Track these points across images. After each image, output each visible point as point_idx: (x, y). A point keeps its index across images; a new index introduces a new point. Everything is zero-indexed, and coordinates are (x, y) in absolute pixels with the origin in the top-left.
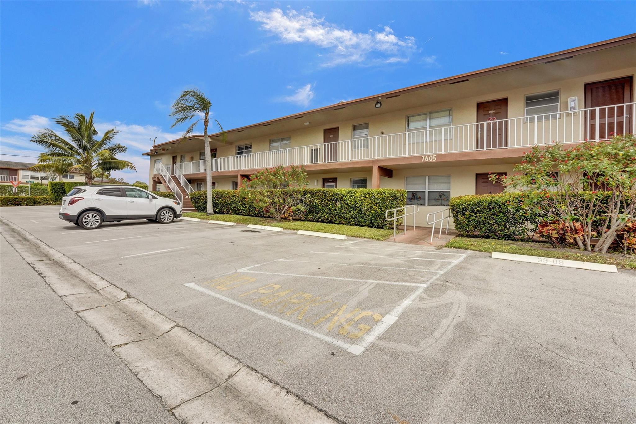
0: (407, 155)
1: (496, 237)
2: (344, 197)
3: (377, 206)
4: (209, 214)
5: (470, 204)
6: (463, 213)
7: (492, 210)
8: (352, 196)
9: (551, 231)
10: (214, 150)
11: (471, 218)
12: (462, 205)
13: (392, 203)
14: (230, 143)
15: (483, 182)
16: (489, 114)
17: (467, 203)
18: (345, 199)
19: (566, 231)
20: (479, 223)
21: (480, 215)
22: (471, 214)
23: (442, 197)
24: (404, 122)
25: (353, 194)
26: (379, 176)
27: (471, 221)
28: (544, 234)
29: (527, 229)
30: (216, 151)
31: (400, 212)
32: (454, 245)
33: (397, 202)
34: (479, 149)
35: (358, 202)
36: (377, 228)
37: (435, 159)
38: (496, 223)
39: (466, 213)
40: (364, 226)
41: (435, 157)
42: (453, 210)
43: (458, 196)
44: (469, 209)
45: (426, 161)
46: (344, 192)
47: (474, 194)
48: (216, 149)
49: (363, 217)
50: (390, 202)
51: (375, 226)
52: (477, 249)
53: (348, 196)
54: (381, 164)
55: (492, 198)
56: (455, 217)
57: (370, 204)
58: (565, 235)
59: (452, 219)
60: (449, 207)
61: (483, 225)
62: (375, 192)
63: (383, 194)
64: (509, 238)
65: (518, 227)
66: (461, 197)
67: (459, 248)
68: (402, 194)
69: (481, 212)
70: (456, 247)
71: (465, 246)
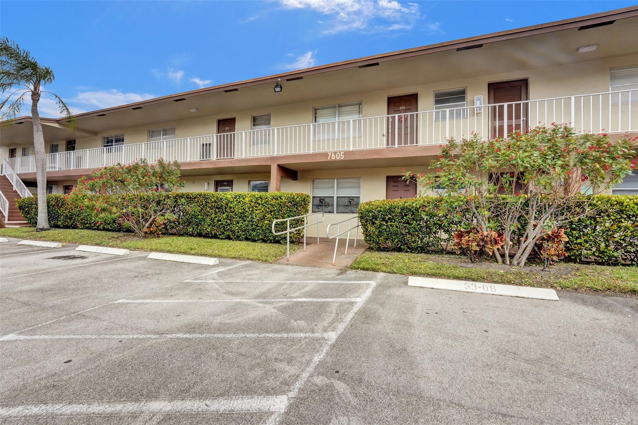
0: (311, 152)
1: (408, 250)
2: (230, 203)
3: (271, 215)
4: (41, 229)
5: (380, 211)
6: (372, 221)
7: (405, 218)
8: (240, 202)
9: (470, 243)
10: (73, 143)
11: (382, 228)
12: (371, 211)
13: (290, 211)
14: (95, 133)
15: (394, 186)
16: (400, 110)
17: (377, 210)
18: (232, 205)
19: (486, 242)
20: (391, 234)
21: (392, 223)
22: (382, 222)
23: (352, 203)
24: (311, 116)
25: (241, 199)
26: (279, 177)
27: (381, 232)
28: (462, 246)
29: (441, 239)
30: (75, 143)
31: (300, 222)
32: (361, 266)
33: (297, 208)
34: (390, 146)
35: (248, 210)
36: (273, 243)
37: (342, 157)
38: (409, 234)
39: (376, 222)
40: (257, 240)
41: (342, 154)
42: (361, 218)
43: (368, 201)
44: (380, 217)
45: (333, 159)
46: (230, 197)
47: (385, 199)
48: (74, 141)
49: (255, 229)
50: (288, 209)
51: (271, 241)
52: (389, 270)
53: (235, 202)
54: (282, 162)
55: (405, 203)
56: (364, 226)
57: (263, 212)
58: (485, 247)
59: (361, 229)
60: (357, 215)
61: (394, 236)
62: (269, 197)
63: (279, 199)
64: (422, 250)
65: (432, 237)
66: (370, 202)
67: (367, 269)
68: (304, 199)
69: (393, 221)
70: (364, 269)
71: (374, 266)
